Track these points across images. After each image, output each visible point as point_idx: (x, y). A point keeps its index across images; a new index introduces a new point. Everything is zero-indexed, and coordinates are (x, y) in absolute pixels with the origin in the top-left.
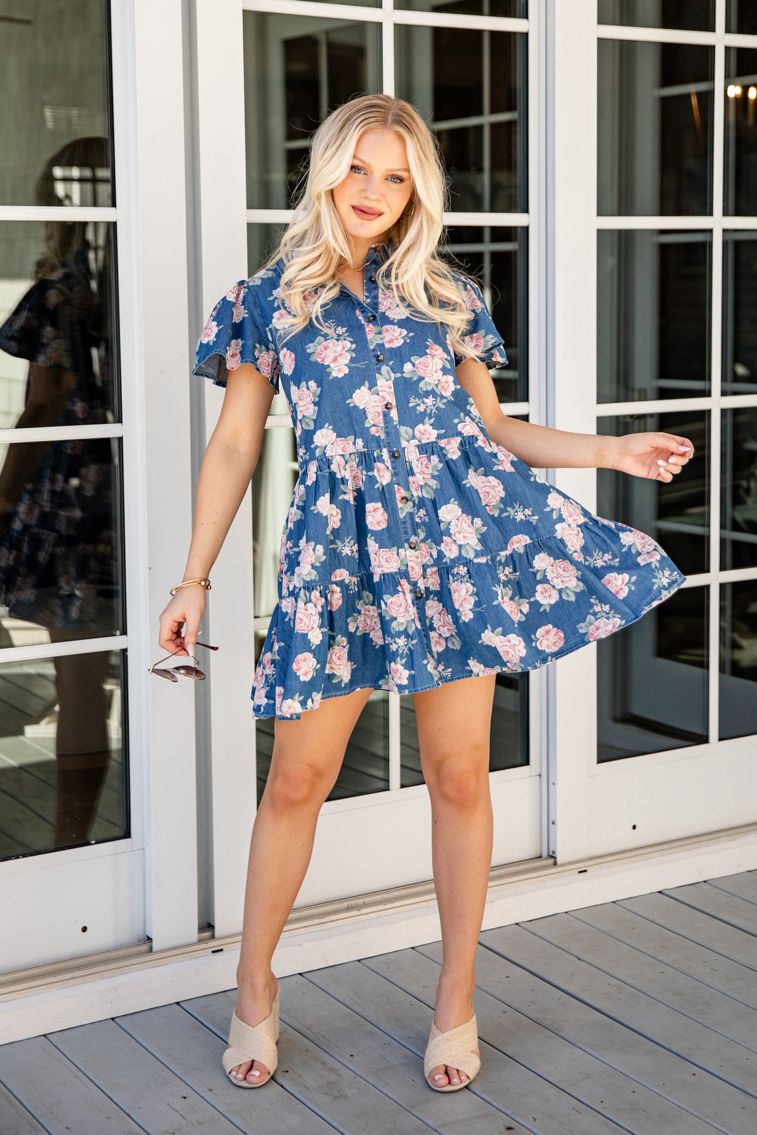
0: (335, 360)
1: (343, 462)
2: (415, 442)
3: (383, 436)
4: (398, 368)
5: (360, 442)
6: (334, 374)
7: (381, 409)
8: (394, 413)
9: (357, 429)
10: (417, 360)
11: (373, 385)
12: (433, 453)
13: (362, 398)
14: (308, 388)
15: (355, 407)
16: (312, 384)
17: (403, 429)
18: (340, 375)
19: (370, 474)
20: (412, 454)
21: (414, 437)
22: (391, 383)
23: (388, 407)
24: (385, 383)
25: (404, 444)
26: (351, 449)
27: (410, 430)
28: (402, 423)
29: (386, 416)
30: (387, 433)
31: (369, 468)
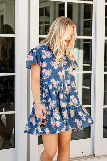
0: (55, 66)
1: (56, 85)
2: (67, 83)
3: (62, 81)
4: (65, 69)
5: (59, 82)
6: (55, 68)
7: (62, 76)
8: (64, 77)
9: (59, 79)
10: (69, 68)
11: (61, 71)
12: (70, 86)
13: (59, 73)
14: (49, 70)
15: (59, 75)
16: (50, 70)
17: (65, 80)
18: (56, 69)
19: (61, 88)
20: (66, 85)
21: (67, 82)
22: (64, 71)
23: (63, 76)
24: (63, 71)
25: (65, 83)
26: (57, 83)
27: (66, 81)
28: (65, 79)
29: (63, 77)
30: (63, 81)
31: (61, 87)
